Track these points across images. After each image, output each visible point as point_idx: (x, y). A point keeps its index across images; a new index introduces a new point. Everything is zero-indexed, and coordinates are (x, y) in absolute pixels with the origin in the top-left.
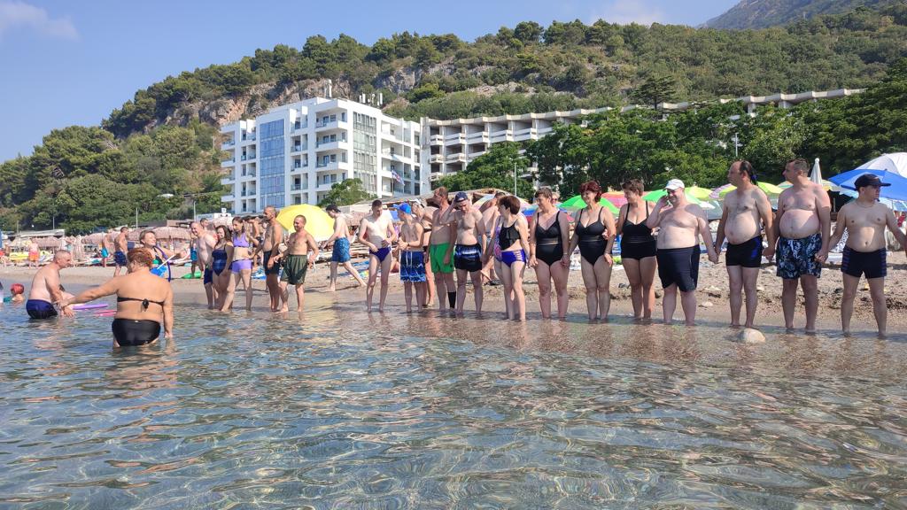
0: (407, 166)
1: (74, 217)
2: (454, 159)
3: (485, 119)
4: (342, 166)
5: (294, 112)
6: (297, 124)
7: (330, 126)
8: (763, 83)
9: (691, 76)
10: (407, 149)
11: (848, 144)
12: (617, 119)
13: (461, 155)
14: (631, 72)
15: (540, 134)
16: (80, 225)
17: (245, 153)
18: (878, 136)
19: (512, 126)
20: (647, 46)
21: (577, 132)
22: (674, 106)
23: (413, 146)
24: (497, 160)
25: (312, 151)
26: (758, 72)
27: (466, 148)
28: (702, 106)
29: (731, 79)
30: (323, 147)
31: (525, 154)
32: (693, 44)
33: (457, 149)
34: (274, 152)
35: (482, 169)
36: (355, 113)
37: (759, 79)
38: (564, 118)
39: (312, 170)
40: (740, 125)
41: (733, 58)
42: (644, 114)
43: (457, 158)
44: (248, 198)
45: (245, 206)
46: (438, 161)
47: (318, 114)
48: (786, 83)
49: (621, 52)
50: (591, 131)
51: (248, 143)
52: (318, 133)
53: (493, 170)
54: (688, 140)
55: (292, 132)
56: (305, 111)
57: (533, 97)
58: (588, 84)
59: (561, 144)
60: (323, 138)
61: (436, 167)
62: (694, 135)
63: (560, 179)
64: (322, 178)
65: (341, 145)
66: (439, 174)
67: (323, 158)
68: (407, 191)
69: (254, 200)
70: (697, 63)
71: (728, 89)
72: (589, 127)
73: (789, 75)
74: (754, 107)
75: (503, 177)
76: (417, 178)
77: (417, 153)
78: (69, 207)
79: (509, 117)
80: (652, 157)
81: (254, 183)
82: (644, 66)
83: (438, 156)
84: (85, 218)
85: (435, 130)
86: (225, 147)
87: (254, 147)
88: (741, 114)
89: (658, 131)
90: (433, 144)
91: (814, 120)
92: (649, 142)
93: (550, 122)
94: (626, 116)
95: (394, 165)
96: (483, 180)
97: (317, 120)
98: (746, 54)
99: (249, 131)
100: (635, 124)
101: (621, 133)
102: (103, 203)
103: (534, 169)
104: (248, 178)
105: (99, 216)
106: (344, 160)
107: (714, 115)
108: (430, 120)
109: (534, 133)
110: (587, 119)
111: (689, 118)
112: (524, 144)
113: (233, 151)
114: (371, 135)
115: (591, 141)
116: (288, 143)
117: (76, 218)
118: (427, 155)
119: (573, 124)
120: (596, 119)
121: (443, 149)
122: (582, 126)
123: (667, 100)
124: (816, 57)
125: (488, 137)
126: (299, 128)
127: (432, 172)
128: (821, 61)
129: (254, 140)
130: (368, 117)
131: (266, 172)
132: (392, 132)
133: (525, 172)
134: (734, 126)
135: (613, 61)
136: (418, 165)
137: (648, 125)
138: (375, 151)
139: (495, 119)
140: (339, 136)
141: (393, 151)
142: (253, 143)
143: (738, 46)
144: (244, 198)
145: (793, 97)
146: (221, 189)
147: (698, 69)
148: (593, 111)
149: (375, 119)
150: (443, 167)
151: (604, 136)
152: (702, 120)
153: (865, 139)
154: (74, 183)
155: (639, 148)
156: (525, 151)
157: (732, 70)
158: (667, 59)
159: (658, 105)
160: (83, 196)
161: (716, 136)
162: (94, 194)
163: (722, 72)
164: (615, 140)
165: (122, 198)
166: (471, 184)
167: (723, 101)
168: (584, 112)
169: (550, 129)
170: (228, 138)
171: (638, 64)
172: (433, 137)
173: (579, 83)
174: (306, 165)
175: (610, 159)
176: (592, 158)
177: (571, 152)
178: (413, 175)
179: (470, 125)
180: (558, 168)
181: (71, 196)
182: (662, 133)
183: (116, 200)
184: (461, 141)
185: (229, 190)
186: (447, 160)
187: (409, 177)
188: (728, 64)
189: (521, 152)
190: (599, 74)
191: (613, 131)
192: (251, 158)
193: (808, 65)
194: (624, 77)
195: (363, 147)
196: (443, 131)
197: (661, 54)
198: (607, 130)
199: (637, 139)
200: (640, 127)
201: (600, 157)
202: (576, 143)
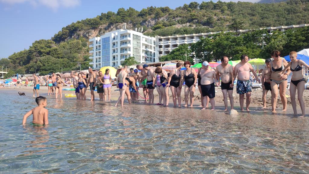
0: (151, 52)
1: (42, 70)
2: (167, 50)
3: (177, 36)
4: (129, 52)
5: (113, 34)
6: (114, 38)
7: (125, 39)
8: (277, 22)
9: (251, 20)
10: (151, 46)
11: (302, 44)
12: (223, 36)
13: (169, 48)
14: (230, 19)
15: (196, 41)
16: (44, 72)
17: (97, 48)
19: (187, 38)
20: (236, 9)
21: (209, 41)
22: (244, 31)
23: (153, 45)
24: (181, 50)
25: (119, 47)
26: (276, 18)
27: (171, 46)
28: (253, 31)
29: (265, 21)
30: (123, 46)
31: (190, 48)
32: (252, 9)
33: (168, 46)
34: (106, 48)
35: (175, 53)
36: (133, 34)
37: (276, 21)
38: (205, 35)
39: (119, 54)
40: (266, 37)
41: (267, 13)
42: (232, 34)
43: (168, 49)
44: (98, 63)
45: (97, 66)
46: (161, 51)
47: (121, 35)
48: (285, 22)
49: (226, 12)
51: (98, 45)
52: (121, 41)
53: (179, 54)
54: (247, 43)
55: (112, 41)
56: (117, 34)
57: (195, 28)
58: (214, 23)
59: (203, 45)
60: (123, 43)
61: (160, 53)
62: (249, 41)
63: (203, 56)
64: (122, 56)
65: (129, 45)
66: (162, 55)
67: (122, 50)
68: (151, 61)
69: (100, 64)
70: (253, 15)
71: (264, 24)
72: (213, 39)
73: (286, 19)
75: (183, 56)
76: (154, 56)
77: (154, 48)
78: (41, 66)
79: (186, 35)
80: (234, 49)
81: (100, 58)
82: (234, 17)
83: (161, 49)
84: (46, 70)
85: (160, 40)
86: (90, 46)
87: (100, 46)
88: (266, 33)
89: (237, 40)
90: (160, 45)
91: (290, 36)
92: (233, 44)
93: (200, 37)
94: (225, 35)
95: (146, 52)
96: (175, 57)
97: (121, 37)
98: (271, 12)
99: (98, 41)
100: (228, 37)
101: (224, 41)
102: (51, 65)
103: (194, 53)
104: (98, 57)
105: (50, 69)
106: (130, 50)
107: (257, 34)
108: (159, 37)
109: (194, 41)
110: (212, 36)
111: (247, 35)
112: (190, 44)
113: (93, 47)
114: (139, 42)
115: (214, 43)
116: (111, 45)
117: (43, 70)
118: (158, 48)
119: (207, 38)
120: (215, 36)
121: (163, 47)
122: (210, 38)
123: (241, 29)
124: (297, 13)
125: (178, 42)
126: (115, 40)
127: (159, 54)
128: (299, 14)
129: (100, 44)
130: (138, 36)
131: (104, 55)
132: (146, 41)
133: (190, 54)
134: (264, 38)
135: (223, 15)
136: (154, 52)
137: (233, 38)
138: (140, 47)
139: (181, 36)
140: (128, 42)
141: (146, 47)
142: (100, 45)
143: (268, 9)
144: (97, 63)
145: (286, 27)
146: (89, 60)
147: (254, 17)
148: (215, 33)
149: (140, 36)
150: (163, 52)
151: (217, 42)
152: (253, 36)
153: (308, 42)
154: (42, 58)
155: (230, 46)
156: (190, 47)
157: (266, 18)
158: (243, 14)
159: (238, 31)
160: (45, 63)
161: (257, 41)
162: (48, 62)
163: (263, 18)
164: (221, 43)
165: (57, 63)
166: (171, 58)
167: (261, 29)
168: (212, 33)
169: (199, 39)
170: (92, 43)
171: (232, 16)
172: (160, 42)
173: (211, 23)
174: (117, 52)
175: (220, 50)
176: (214, 49)
177: (206, 47)
178: (153, 55)
179: (172, 38)
180: (202, 53)
181: (41, 63)
183: (56, 64)
184: (169, 44)
185: (92, 61)
186: (164, 50)
187: (151, 56)
188: (265, 16)
189: (189, 47)
190: (218, 20)
191: (221, 40)
192: (99, 50)
193: (294, 15)
194: (227, 21)
195: (136, 46)
196: (163, 40)
197: (241, 12)
198: (219, 40)
199: (229, 43)
200: (230, 38)
201: (216, 49)
202: (208, 44)
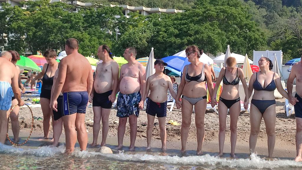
11: (173, 41)
12: (47, 7)
18: (188, 38)
21: (20, 12)
22: (83, 4)
28: (100, 7)
40: (120, 22)
42: (64, 7)
50: (29, 12)
54: (90, 27)
59: (8, 19)
62: (94, 24)
63: (5, 42)
72: (27, 10)
74: (129, 12)
80: (67, 35)
88: (121, 15)
89: (72, 18)
91: (158, 25)
92: (66, 25)
94: (52, 6)
100: (57, 12)
101: (48, 17)
110: (27, 4)
111: (91, 13)
115: (30, 18)
119: (17, 6)
120: (32, 5)
122: (23, 8)
134: (117, 22)
137: (66, 14)
145: (149, 9)
151: (37, 17)
152: (99, 15)
153: (182, 39)
155: (59, 28)
159: (74, 2)
161: (106, 26)
164: (44, 20)
175: (40, 33)
176: (28, 30)
177: (14, 25)
180: (4, 35)
182: (75, 20)
191: (43, 15)
198: (39, 13)
199: (58, 22)
200: (61, 14)
201: (34, 31)
202: (18, 19)
